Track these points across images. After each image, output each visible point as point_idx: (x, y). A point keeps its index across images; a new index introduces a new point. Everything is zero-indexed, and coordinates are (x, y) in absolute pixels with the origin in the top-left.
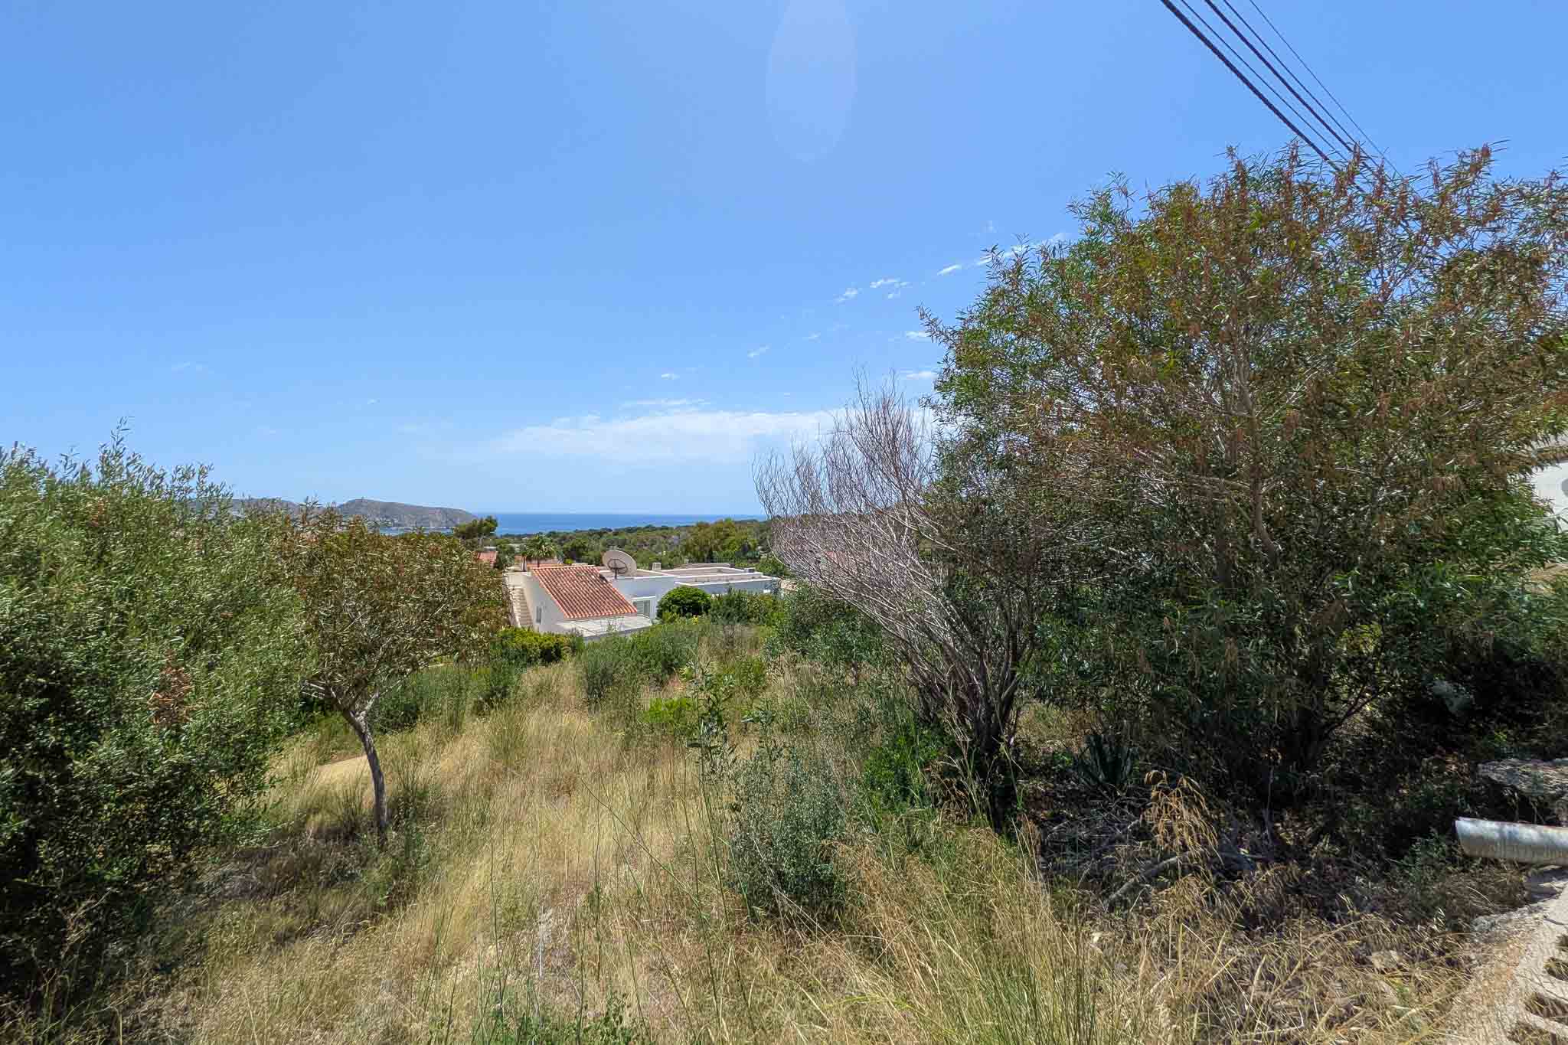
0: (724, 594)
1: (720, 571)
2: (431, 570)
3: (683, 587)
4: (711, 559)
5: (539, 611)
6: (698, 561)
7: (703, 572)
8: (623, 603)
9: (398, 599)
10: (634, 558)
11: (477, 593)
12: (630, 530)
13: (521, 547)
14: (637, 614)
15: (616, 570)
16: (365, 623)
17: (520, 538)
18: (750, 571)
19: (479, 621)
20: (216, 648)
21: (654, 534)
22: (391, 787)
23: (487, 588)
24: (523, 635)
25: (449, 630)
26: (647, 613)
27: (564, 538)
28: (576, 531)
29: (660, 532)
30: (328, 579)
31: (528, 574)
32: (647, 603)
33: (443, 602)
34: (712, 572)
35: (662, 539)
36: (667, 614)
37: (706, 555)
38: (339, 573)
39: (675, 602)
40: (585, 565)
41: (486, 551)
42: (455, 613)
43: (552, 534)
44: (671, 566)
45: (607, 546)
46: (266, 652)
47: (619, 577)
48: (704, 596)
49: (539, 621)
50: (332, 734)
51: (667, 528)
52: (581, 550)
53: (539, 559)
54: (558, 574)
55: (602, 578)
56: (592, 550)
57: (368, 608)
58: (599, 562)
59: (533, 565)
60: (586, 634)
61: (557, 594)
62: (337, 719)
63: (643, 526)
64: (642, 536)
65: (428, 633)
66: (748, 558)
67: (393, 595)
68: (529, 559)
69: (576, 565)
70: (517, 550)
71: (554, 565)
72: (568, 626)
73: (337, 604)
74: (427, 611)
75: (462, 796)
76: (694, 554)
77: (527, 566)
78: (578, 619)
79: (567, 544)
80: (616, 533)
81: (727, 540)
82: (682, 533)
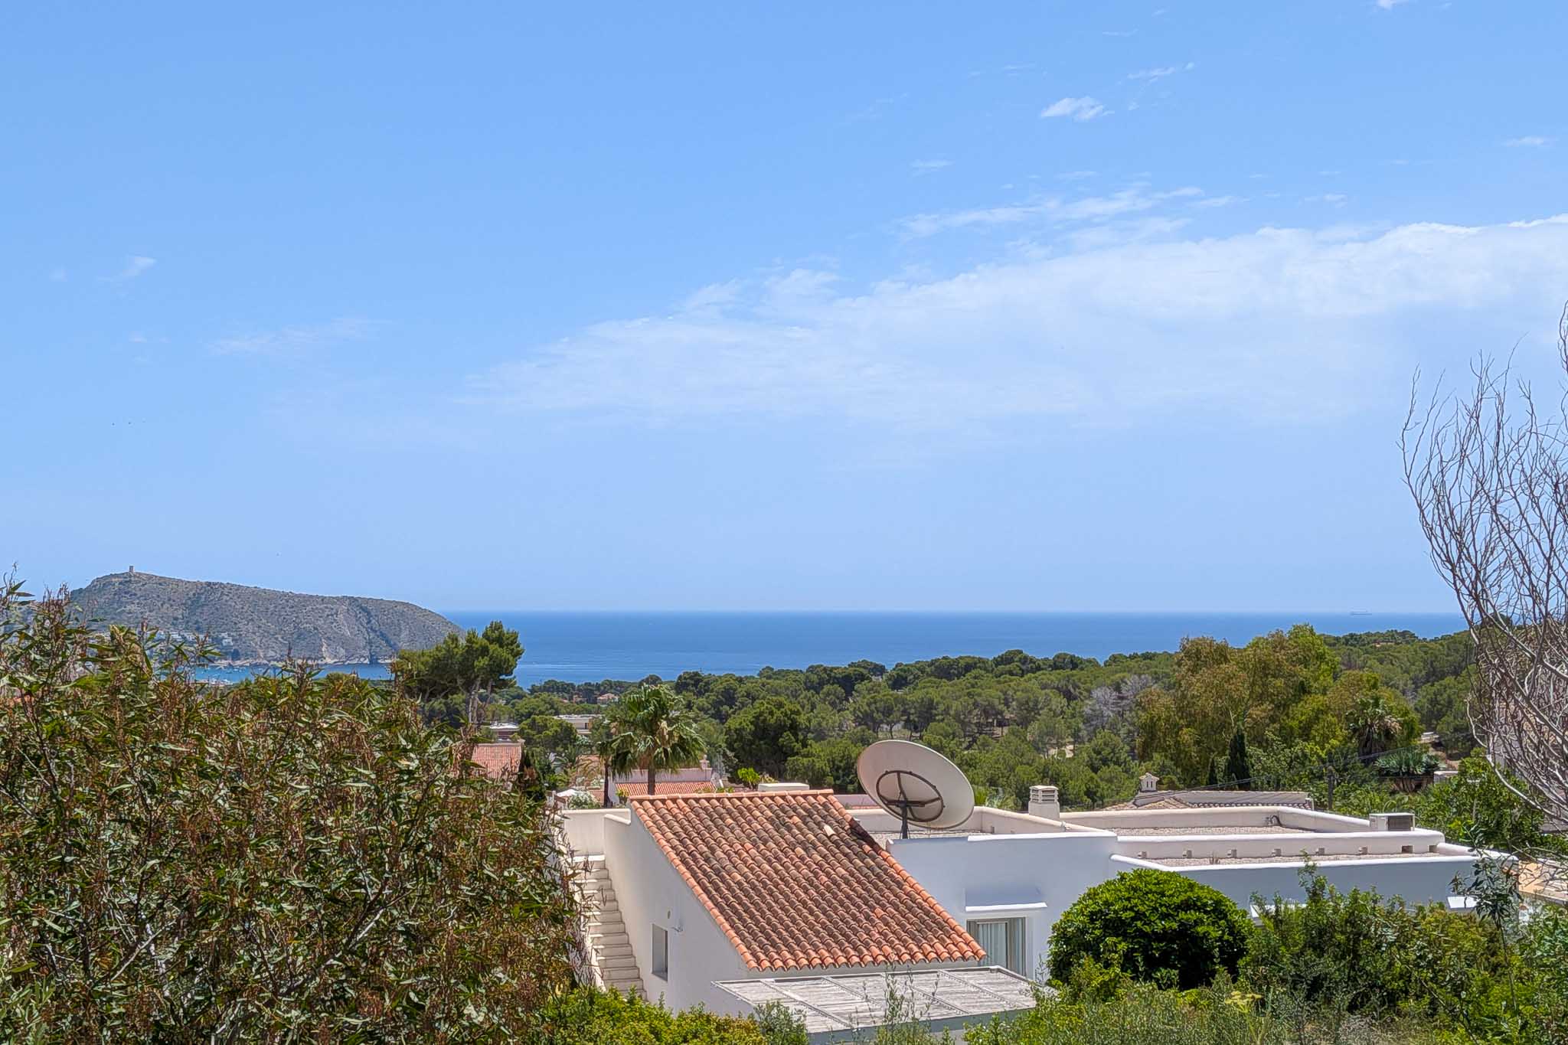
0: (1297, 905)
1: (1277, 821)
2: (339, 799)
3: (1141, 874)
4: (1239, 776)
5: (661, 941)
6: (1191, 783)
7: (1221, 823)
8: (932, 924)
9: (251, 889)
10: (967, 765)
11: (475, 874)
12: (946, 670)
13: (596, 727)
14: (981, 964)
15: (907, 809)
16: (165, 955)
17: (590, 693)
18: (1394, 824)
19: (485, 968)
21: (1031, 683)
23: (504, 860)
24: (613, 1015)
25: (399, 994)
26: (1014, 961)
27: (729, 697)
28: (769, 674)
29: (1053, 677)
31: (621, 815)
32: (1013, 926)
33: (379, 903)
34: (1243, 822)
35: (1058, 702)
36: (1088, 970)
37: (1222, 761)
38: (88, 803)
39: (1116, 927)
40: (800, 787)
41: (489, 738)
42: (417, 939)
43: (692, 683)
44: (1093, 799)
45: (871, 722)
47: (916, 832)
48: (1219, 911)
49: (662, 971)
51: (1075, 663)
52: (786, 737)
53: (654, 766)
54: (715, 816)
55: (859, 834)
56: (820, 736)
57: (174, 913)
58: (845, 780)
59: (634, 783)
60: (815, 1025)
61: (713, 882)
63: (990, 656)
64: (991, 692)
65: (340, 998)
66: (1384, 774)
67: (236, 875)
68: (621, 762)
69: (772, 787)
70: (582, 735)
71: (702, 786)
72: (755, 994)
73: (88, 896)
74: (332, 929)
76: (1178, 756)
77: (616, 787)
78: (786, 975)
79: (741, 719)
80: (899, 681)
81: (1303, 710)
82: (1131, 680)
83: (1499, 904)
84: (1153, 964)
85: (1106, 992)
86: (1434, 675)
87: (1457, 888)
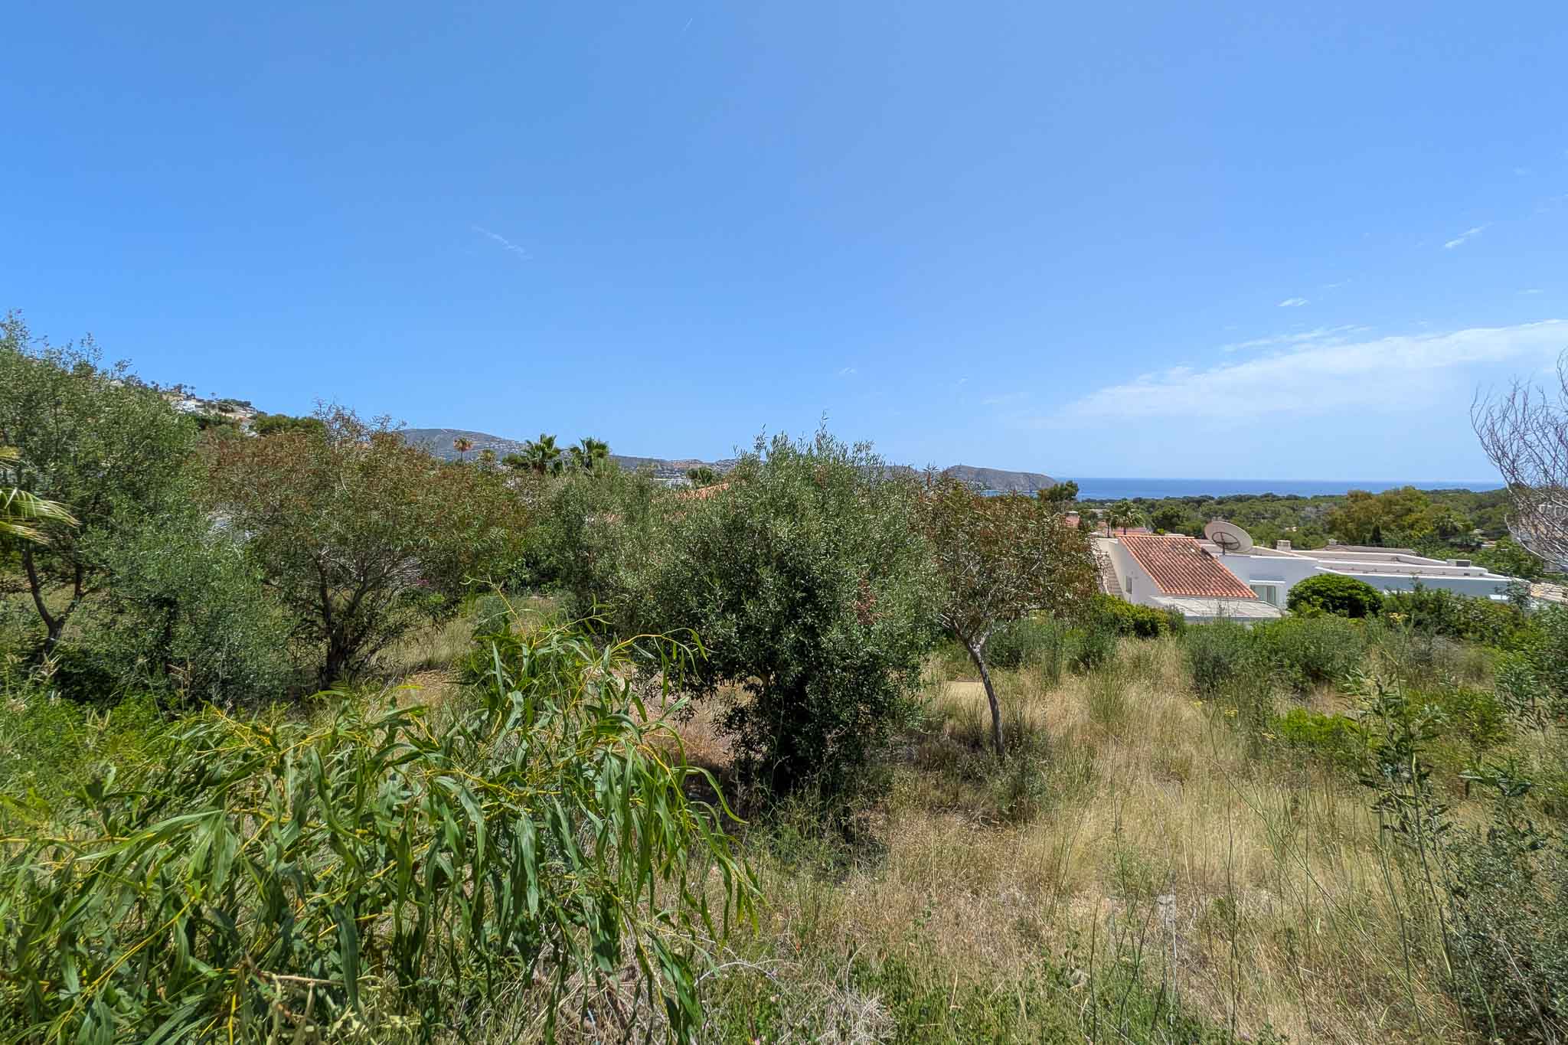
0: (1408, 592)
1: (1398, 559)
2: (1026, 529)
3: (1329, 575)
4: (1377, 541)
5: (1129, 582)
6: (1354, 544)
8: (1235, 585)
9: (1000, 553)
10: (1249, 532)
11: (1069, 555)
12: (1239, 499)
13: (1104, 513)
14: (1256, 600)
15: (1225, 545)
16: (976, 569)
17: (1102, 503)
18: (1459, 564)
19: (1072, 582)
20: (885, 575)
21: (1277, 505)
22: (1003, 716)
23: (1078, 551)
24: (1113, 603)
25: (1044, 587)
26: (1271, 601)
27: (1153, 505)
28: (1167, 498)
29: (1287, 503)
30: (946, 531)
31: (1115, 541)
32: (1271, 588)
33: (1038, 560)
34: (1382, 559)
35: (1289, 511)
36: (1305, 606)
37: (1368, 536)
38: (955, 526)
39: (1318, 592)
40: (1182, 536)
41: (1069, 515)
42: (1050, 571)
43: (1138, 501)
45: (1209, 516)
46: (913, 583)
47: (1228, 553)
48: (1368, 591)
49: (1129, 591)
50: (956, 658)
51: (1296, 498)
52: (1175, 520)
53: (1125, 526)
54: (1149, 543)
55: (1205, 553)
56: (1188, 519)
57: (978, 558)
58: (1200, 534)
59: (1119, 531)
60: (1188, 614)
61: (1149, 564)
62: (958, 647)
63: (1259, 495)
64: (1259, 507)
65: (1027, 586)
66: (1453, 545)
67: (996, 549)
68: (1114, 525)
69: (1170, 535)
70: (1100, 516)
71: (1143, 533)
72: (1166, 601)
73: (955, 551)
74: (1024, 566)
75: (1065, 743)
76: (1347, 533)
77: (1112, 533)
78: (1176, 596)
79: (1158, 513)
80: (1220, 502)
81: (1409, 519)
82: (1323, 505)
83: (1521, 600)
84: (1335, 608)
85: (1313, 615)
86: (1480, 507)
87: (1497, 591)
